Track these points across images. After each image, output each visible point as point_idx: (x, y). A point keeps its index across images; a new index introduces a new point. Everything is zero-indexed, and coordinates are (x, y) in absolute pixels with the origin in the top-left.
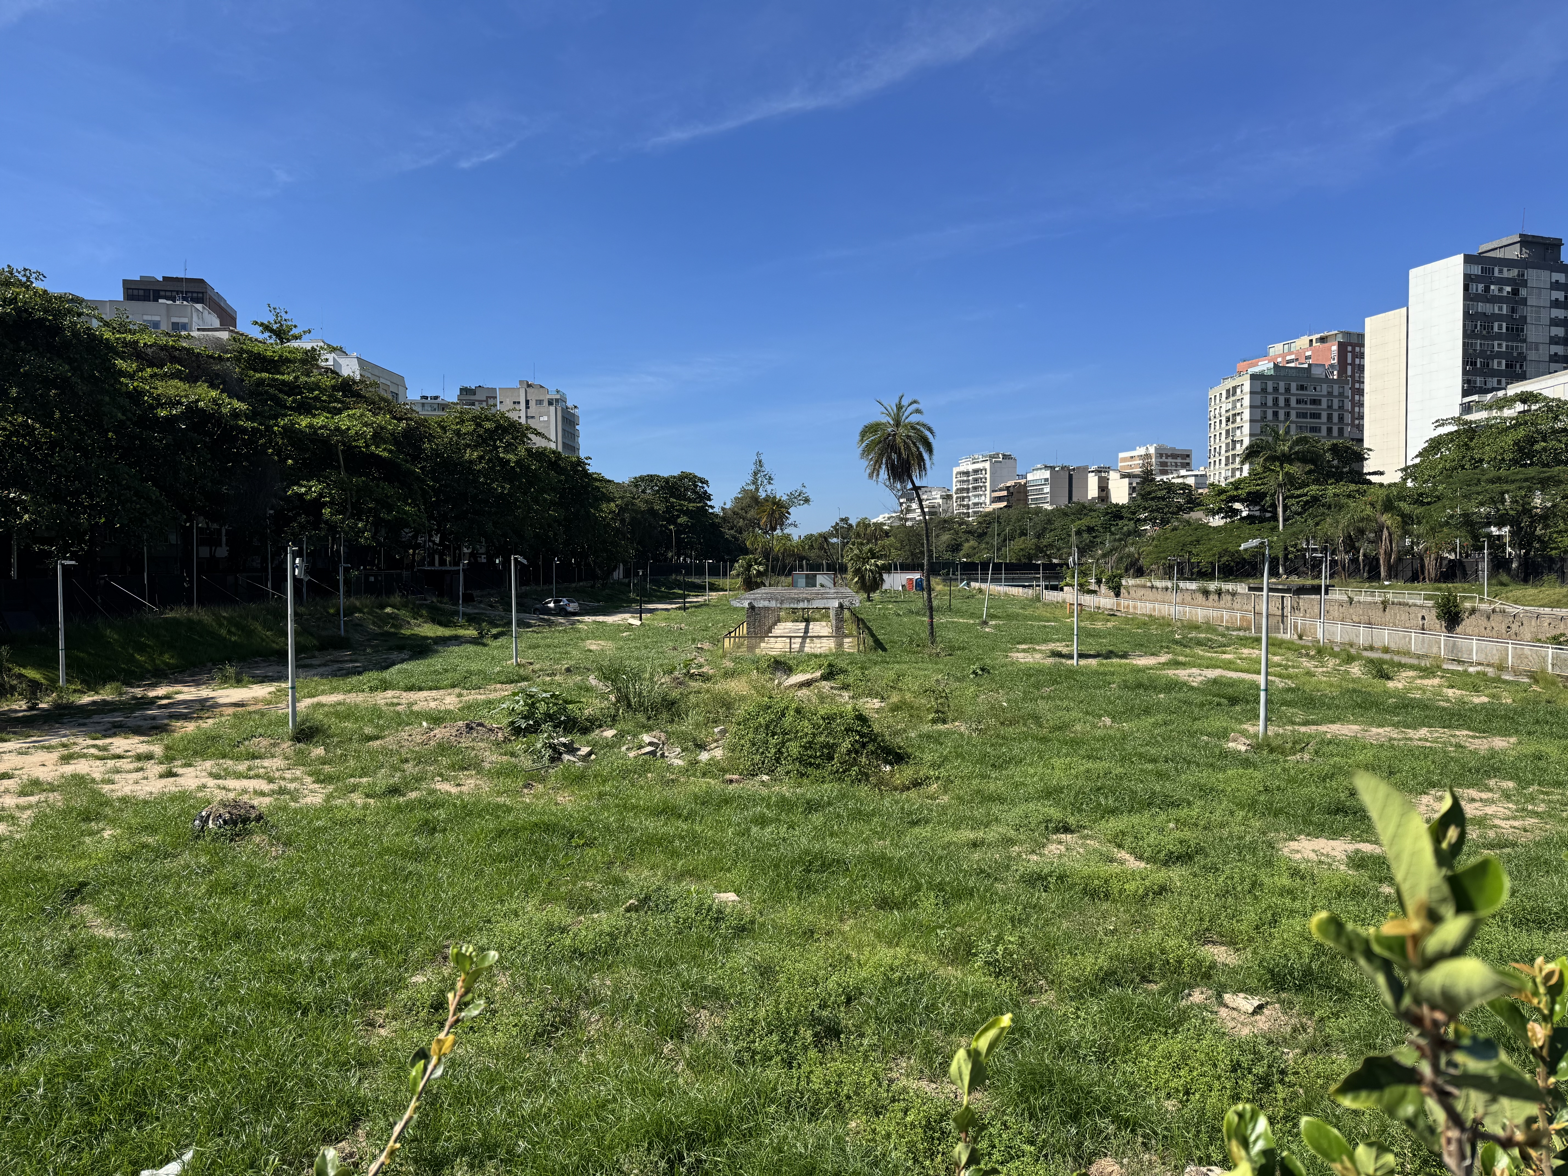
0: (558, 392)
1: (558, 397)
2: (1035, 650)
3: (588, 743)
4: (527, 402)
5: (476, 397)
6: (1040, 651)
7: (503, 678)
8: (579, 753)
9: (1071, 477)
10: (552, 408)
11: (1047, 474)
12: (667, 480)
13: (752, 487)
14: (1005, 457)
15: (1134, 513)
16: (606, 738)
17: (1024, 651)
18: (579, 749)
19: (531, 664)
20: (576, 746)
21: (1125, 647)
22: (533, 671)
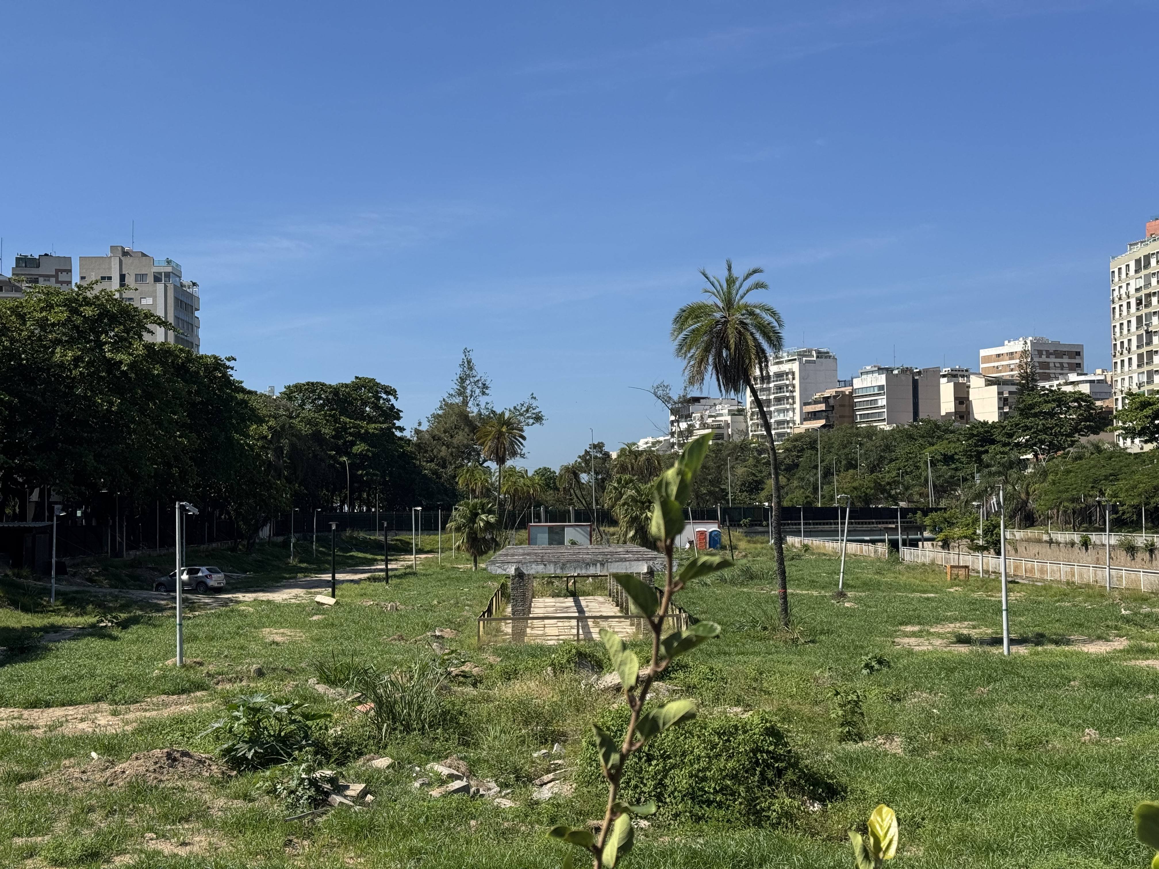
0: (169, 262)
1: (169, 269)
2: (929, 633)
3: (358, 778)
4: (122, 277)
5: (41, 271)
6: (939, 635)
7: (169, 686)
8: (348, 793)
9: (915, 383)
10: (160, 287)
11: (881, 380)
12: (336, 390)
13: (458, 400)
14: (820, 355)
15: (1010, 436)
16: (378, 770)
17: (914, 634)
18: (347, 787)
19: (201, 664)
20: (342, 782)
21: (1058, 628)
22: (209, 675)
